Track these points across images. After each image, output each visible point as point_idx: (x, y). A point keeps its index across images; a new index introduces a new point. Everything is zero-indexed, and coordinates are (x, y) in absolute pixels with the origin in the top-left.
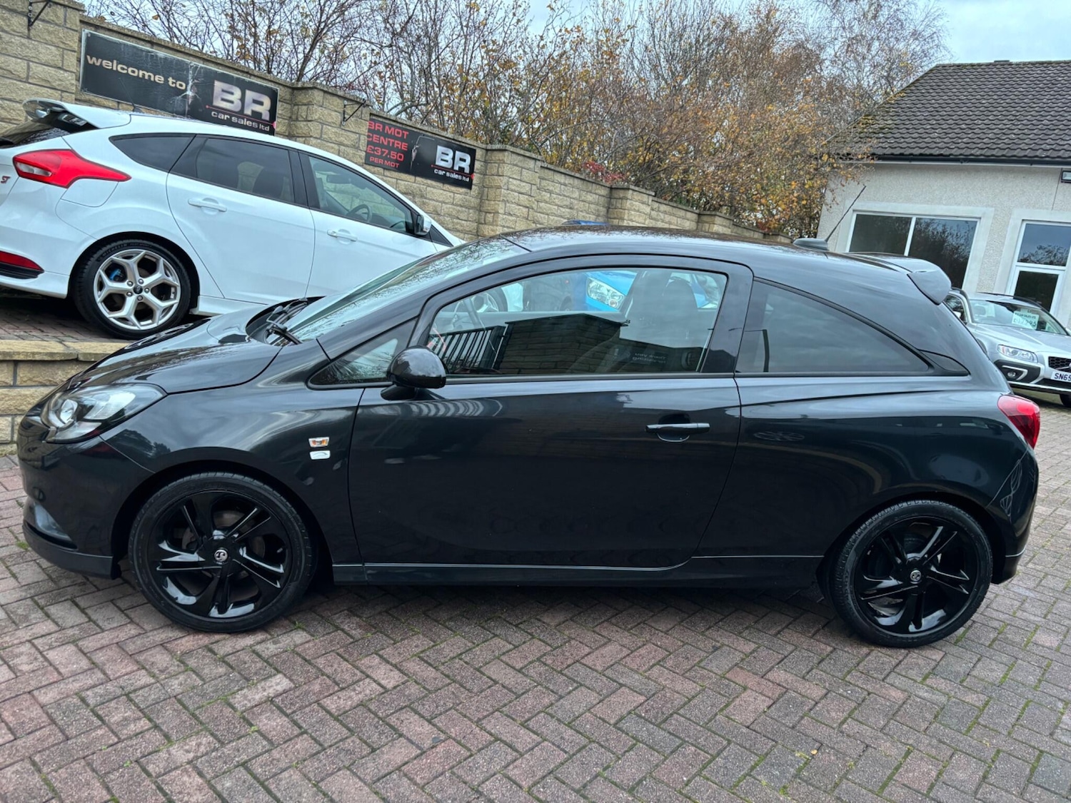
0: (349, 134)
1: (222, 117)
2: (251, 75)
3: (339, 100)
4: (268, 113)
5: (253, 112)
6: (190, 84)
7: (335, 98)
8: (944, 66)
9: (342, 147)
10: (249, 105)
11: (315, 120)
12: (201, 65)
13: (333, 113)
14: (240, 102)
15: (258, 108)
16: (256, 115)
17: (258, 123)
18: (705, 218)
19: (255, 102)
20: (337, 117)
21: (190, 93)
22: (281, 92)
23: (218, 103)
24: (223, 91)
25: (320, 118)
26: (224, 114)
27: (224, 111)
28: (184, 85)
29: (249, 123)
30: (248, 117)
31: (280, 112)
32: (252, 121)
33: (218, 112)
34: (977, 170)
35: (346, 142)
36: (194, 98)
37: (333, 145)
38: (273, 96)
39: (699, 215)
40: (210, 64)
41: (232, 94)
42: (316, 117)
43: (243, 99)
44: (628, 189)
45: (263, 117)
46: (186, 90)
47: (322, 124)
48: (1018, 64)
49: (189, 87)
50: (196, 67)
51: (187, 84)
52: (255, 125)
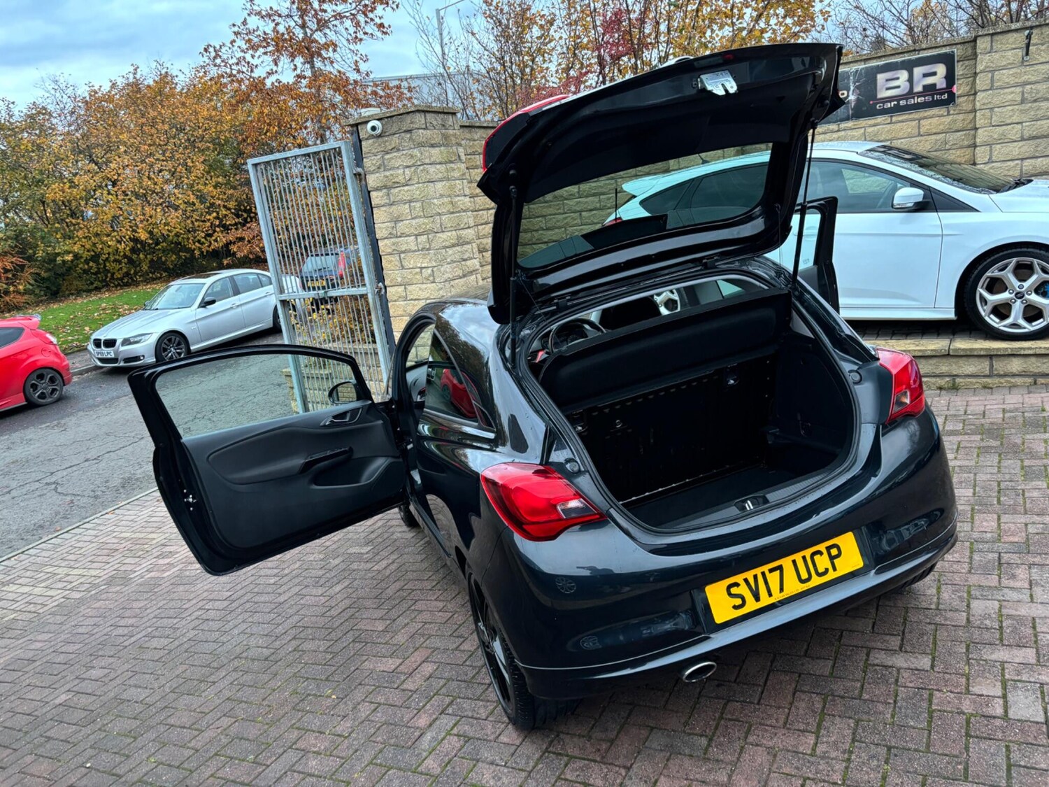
0: (1036, 67)
1: (889, 105)
2: (919, 50)
3: (1015, 35)
4: (944, 81)
5: (925, 87)
6: (852, 88)
7: (1010, 35)
9: (1028, 87)
10: (919, 81)
11: (981, 72)
12: (861, 66)
13: (1010, 53)
14: (908, 84)
15: (930, 80)
16: (930, 89)
17: (933, 96)
19: (926, 75)
20: (1015, 55)
21: (852, 98)
22: (958, 51)
23: (882, 94)
24: (887, 80)
25: (986, 67)
26: (890, 102)
27: (890, 99)
28: (845, 92)
29: (921, 100)
30: (919, 95)
31: (961, 73)
32: (924, 96)
33: (884, 103)
35: (1033, 79)
36: (858, 100)
37: (1013, 89)
38: (948, 60)
40: (872, 61)
41: (898, 78)
42: (981, 68)
43: (911, 80)
45: (938, 87)
46: (848, 96)
47: (993, 72)
49: (851, 92)
50: (857, 71)
51: (848, 91)
52: (929, 98)
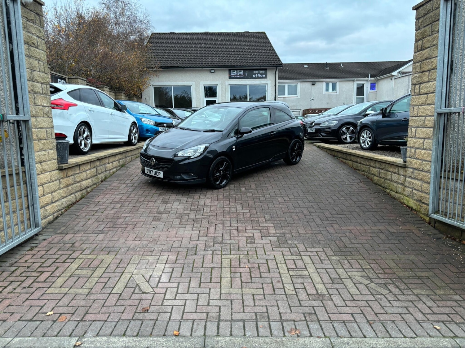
8: (155, 33)
18: (118, 94)
34: (187, 70)
39: (115, 93)
44: (104, 87)
48: (178, 33)
